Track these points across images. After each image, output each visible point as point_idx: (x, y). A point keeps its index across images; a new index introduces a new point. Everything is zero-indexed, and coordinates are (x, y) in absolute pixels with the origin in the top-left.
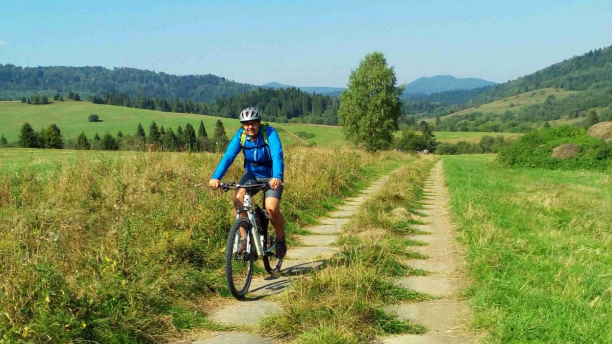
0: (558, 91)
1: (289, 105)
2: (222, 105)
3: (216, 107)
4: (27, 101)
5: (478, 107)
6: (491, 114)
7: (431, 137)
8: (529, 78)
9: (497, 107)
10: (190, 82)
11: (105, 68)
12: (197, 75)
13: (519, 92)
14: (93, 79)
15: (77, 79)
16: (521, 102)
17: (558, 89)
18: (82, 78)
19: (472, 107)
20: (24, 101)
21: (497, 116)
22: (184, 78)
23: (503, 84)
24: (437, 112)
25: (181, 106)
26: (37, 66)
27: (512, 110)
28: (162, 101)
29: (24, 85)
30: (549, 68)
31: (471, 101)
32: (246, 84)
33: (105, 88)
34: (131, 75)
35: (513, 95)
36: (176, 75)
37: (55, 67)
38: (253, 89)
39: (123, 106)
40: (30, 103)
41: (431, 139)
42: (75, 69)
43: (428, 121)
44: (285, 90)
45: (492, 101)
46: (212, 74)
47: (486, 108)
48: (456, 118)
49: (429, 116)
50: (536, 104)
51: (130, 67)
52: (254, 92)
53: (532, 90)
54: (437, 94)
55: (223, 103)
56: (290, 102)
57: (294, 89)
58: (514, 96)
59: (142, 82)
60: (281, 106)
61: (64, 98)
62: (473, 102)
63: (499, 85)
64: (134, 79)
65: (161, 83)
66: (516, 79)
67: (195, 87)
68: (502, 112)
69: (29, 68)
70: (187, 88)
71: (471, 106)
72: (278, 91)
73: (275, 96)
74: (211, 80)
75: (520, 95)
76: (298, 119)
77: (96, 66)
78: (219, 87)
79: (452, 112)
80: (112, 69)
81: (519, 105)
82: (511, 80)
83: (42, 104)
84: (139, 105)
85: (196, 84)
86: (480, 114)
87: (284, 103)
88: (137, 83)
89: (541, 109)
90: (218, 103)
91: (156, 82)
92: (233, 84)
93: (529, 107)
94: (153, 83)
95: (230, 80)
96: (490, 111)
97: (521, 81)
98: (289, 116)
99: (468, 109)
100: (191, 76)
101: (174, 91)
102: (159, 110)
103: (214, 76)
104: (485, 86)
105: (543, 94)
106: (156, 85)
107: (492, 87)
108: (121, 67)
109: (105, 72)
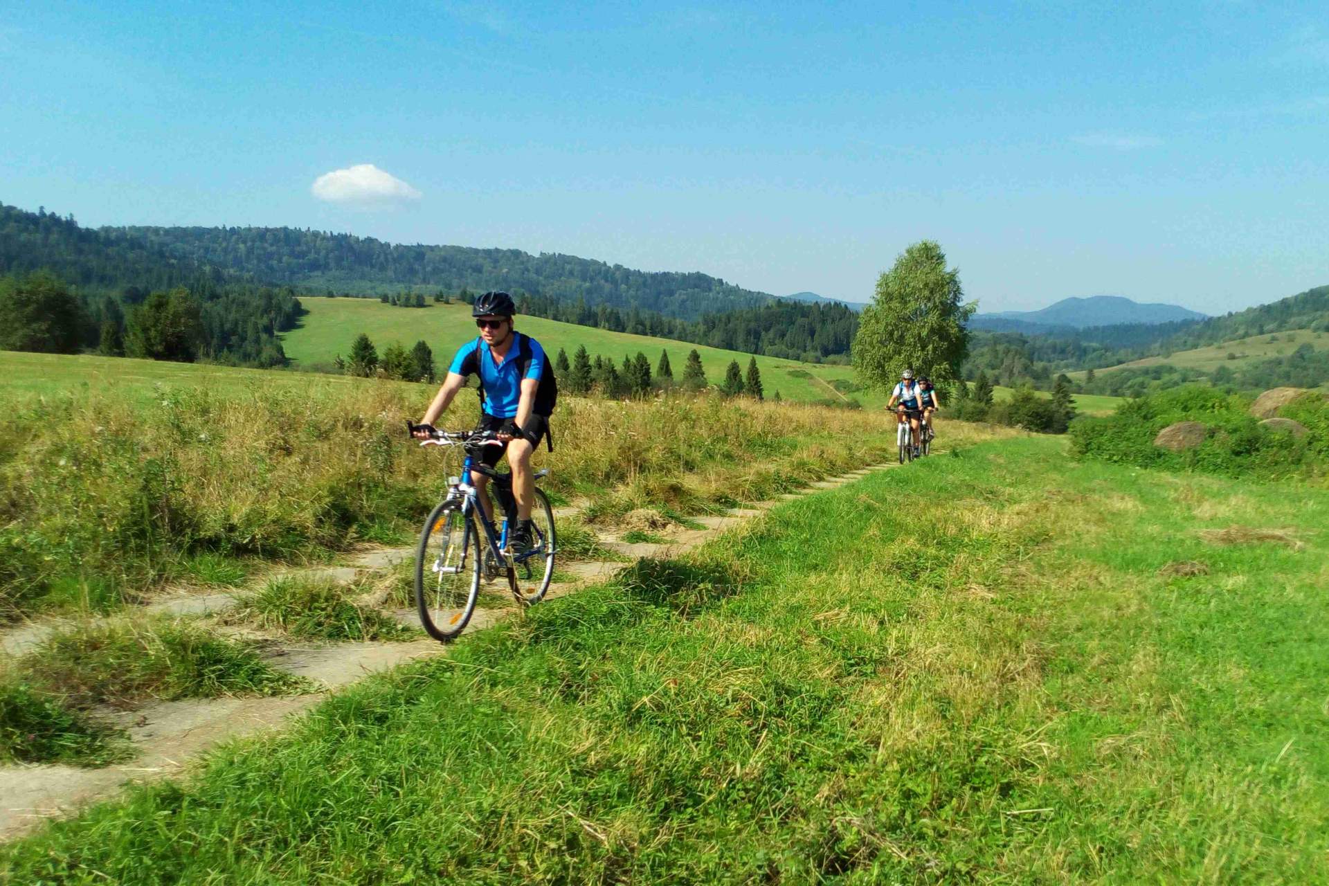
0: (1319, 337)
1: (827, 333)
2: (711, 325)
3: (702, 328)
4: (390, 299)
5: (1168, 356)
6: (1192, 369)
7: (1067, 404)
8: (1267, 310)
9: (1205, 358)
10: (663, 283)
11: (526, 253)
12: (677, 273)
13: (1246, 335)
14: (505, 270)
15: (478, 270)
16: (1247, 352)
17: (1319, 332)
18: (488, 266)
19: (1158, 355)
20: (385, 299)
21: (1202, 374)
22: (655, 276)
23: (1219, 318)
24: (1092, 360)
25: (643, 324)
26: (415, 244)
27: (1231, 365)
28: (612, 313)
29: (390, 273)
30: (1304, 293)
31: (1157, 345)
32: (759, 293)
33: (522, 285)
34: (568, 267)
35: (1234, 340)
36: (642, 271)
37: (445, 246)
38: (770, 302)
39: (547, 317)
40: (394, 304)
41: (1066, 407)
42: (476, 251)
43: (1071, 374)
44: (822, 306)
45: (1195, 346)
46: (702, 272)
47: (1183, 359)
48: (1126, 373)
49: (1077, 367)
50: (1277, 358)
51: (568, 254)
52: (768, 307)
53: (1272, 332)
54: (1096, 328)
55: (714, 323)
56: (829, 327)
57: (837, 305)
58: (1238, 341)
59: (584, 280)
60: (812, 333)
61: (451, 299)
62: (1161, 347)
63: (1211, 319)
64: (571, 273)
65: (615, 282)
66: (1243, 309)
67: (671, 293)
68: (1211, 368)
69: (401, 246)
70: (659, 294)
71: (1157, 353)
72: (809, 307)
73: (803, 316)
74: (700, 282)
75: (1248, 340)
76: (842, 358)
77: (512, 248)
78: (711, 294)
79: (1120, 362)
80: (537, 255)
81: (1244, 357)
82: (1234, 313)
83: (414, 306)
84: (573, 318)
85: (673, 288)
86: (1171, 370)
87: (818, 327)
88: (575, 283)
89: (1284, 368)
90: (706, 322)
91: (607, 281)
92: (735, 290)
93: (1263, 363)
94: (602, 282)
95: (732, 283)
96: (1189, 365)
97: (1251, 315)
98: (826, 352)
99: (1150, 359)
100: (665, 274)
101: (636, 298)
102: (604, 327)
103: (705, 276)
104: (1185, 320)
105: (1291, 339)
106: (607, 287)
107: (1198, 323)
108: (551, 253)
109: (525, 259)
